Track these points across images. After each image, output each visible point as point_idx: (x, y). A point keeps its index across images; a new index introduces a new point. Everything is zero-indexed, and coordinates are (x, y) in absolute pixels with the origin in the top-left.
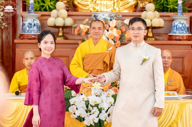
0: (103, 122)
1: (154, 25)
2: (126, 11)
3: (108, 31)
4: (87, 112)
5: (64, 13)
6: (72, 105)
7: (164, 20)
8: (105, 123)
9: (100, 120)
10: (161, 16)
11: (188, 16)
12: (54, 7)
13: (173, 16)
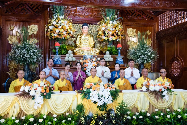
0: (106, 103)
1: (110, 60)
2: (96, 55)
3: (92, 63)
4: (99, 99)
5: (72, 55)
6: (91, 96)
7: (114, 59)
8: (107, 104)
9: (104, 103)
10: (112, 57)
11: (122, 57)
12: (67, 53)
13: (117, 57)
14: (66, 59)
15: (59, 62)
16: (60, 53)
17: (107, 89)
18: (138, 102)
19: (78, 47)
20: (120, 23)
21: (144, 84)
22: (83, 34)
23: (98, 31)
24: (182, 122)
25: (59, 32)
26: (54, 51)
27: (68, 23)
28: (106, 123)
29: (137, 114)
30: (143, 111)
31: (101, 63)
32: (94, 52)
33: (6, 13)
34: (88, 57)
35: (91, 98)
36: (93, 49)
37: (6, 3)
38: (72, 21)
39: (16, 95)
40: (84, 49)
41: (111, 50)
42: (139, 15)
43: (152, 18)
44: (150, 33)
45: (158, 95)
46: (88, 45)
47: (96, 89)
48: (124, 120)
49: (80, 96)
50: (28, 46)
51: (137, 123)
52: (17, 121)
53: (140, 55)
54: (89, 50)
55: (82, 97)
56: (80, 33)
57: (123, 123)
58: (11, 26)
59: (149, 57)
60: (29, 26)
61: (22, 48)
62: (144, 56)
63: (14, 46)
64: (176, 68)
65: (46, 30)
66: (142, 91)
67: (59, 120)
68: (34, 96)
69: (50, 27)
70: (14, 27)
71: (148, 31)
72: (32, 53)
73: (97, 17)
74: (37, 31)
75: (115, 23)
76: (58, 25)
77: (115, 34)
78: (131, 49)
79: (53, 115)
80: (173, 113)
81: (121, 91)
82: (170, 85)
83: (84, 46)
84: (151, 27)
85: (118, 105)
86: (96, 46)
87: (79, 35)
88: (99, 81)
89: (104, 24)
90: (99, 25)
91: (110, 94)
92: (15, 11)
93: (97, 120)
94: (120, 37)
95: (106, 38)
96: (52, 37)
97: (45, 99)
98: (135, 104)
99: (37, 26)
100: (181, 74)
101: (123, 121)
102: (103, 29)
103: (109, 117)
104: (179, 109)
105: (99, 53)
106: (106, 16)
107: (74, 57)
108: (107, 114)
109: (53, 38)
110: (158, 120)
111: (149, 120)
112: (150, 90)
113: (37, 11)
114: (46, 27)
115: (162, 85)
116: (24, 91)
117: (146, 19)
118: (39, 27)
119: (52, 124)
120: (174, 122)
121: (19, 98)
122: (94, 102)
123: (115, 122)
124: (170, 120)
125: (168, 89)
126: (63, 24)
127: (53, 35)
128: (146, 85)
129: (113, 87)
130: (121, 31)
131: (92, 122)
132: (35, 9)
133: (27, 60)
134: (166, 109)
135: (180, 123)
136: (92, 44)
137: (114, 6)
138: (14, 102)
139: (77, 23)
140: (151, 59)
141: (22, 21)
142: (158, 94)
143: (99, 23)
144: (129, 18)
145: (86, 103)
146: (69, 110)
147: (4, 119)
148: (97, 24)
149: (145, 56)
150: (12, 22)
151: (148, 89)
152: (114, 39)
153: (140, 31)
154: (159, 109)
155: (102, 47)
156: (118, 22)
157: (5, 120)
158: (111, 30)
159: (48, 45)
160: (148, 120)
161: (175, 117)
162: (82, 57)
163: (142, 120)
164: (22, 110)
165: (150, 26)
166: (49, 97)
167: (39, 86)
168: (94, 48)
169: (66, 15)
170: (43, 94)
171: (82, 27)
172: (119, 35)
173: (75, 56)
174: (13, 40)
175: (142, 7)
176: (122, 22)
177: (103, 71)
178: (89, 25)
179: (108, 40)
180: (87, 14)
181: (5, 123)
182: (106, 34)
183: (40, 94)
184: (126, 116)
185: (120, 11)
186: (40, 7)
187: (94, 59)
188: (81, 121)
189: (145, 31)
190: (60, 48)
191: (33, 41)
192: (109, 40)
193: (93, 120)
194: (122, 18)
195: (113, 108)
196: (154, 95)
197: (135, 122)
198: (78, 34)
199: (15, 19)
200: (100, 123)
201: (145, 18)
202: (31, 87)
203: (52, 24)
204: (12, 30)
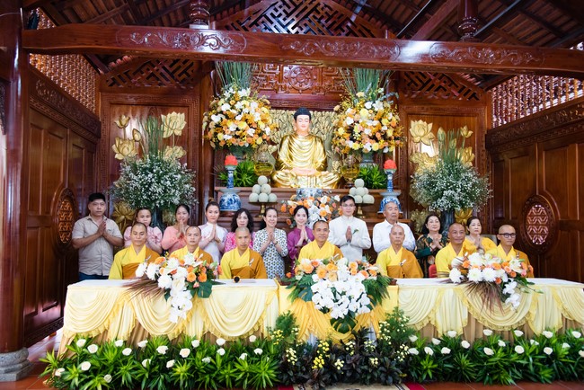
0: (354, 313)
1: (366, 202)
2: (329, 188)
3: (319, 208)
4: (334, 302)
5: (268, 187)
6: (315, 293)
7: (375, 198)
8: (356, 314)
9: (349, 312)
10: (370, 193)
11: (398, 193)
12: (256, 182)
13: (383, 193)
14: (253, 197)
15: (236, 205)
16: (238, 183)
17: (355, 277)
18: (437, 310)
19: (285, 168)
20: (393, 107)
21: (455, 262)
22: (296, 135)
23: (336, 128)
24: (555, 365)
25: (238, 129)
26: (222, 176)
27: (260, 107)
28: (354, 365)
29: (436, 342)
30: (452, 334)
31: (345, 208)
32: (324, 179)
33: (111, 85)
34: (307, 193)
35: (314, 298)
36: (323, 173)
37: (113, 63)
38: (268, 102)
39: (127, 286)
40: (298, 172)
41: (369, 176)
42: (440, 87)
43: (474, 95)
44: (470, 133)
45: (491, 292)
46: (309, 162)
47: (328, 275)
48: (401, 357)
49: (286, 292)
50: (159, 166)
51: (435, 366)
52: (127, 351)
53: (443, 190)
54: (311, 176)
55: (290, 296)
56: (290, 133)
57: (397, 366)
58: (121, 117)
59: (467, 193)
60: (162, 116)
61: (146, 168)
62: (453, 192)
63: (128, 165)
64: (537, 224)
65: (205, 124)
66: (450, 282)
67: (230, 354)
68: (169, 290)
69: (213, 117)
70: (130, 118)
71: (465, 128)
72: (168, 183)
73: (332, 93)
74: (182, 128)
75: (379, 106)
76: (234, 112)
77: (378, 135)
78: (420, 174)
79: (216, 338)
80: (532, 341)
81: (393, 283)
82: (525, 266)
83: (299, 165)
84: (471, 118)
85: (385, 318)
86: (329, 164)
87: (286, 136)
88: (335, 254)
89: (350, 110)
90: (337, 112)
91: (363, 288)
92: (133, 81)
93: (328, 356)
94: (393, 142)
95: (355, 146)
96: (219, 141)
97: (197, 299)
98: (430, 316)
99: (183, 115)
100: (551, 239)
101: (397, 361)
102: (349, 121)
103: (360, 348)
104: (547, 329)
105: (338, 184)
106: (356, 90)
107: (272, 192)
108: (356, 341)
109: (222, 144)
110: (491, 360)
111: (467, 359)
112: (470, 280)
113: (184, 79)
114: (206, 118)
115: (503, 268)
116: (145, 277)
117: (459, 97)
118: (187, 119)
119: (213, 361)
120: (533, 365)
121: (133, 293)
122: (321, 310)
123: (377, 363)
124: (523, 359)
125: (519, 278)
126: (246, 110)
127: (220, 136)
128: (460, 267)
129: (373, 272)
130: (394, 128)
131: (316, 361)
132: (180, 75)
133: (156, 200)
134: (513, 330)
135: (549, 367)
136: (320, 160)
137: (376, 61)
138: (120, 303)
139: (282, 108)
140: (472, 199)
141: (148, 105)
142: (493, 291)
143: (337, 108)
144: (414, 96)
145: (300, 310)
146: (256, 329)
147: (96, 343)
148: (332, 110)
149: (456, 191)
150: (124, 107)
151: (465, 276)
152: (376, 147)
153: (444, 129)
154: (494, 331)
155: (344, 169)
156: (388, 105)
157: (100, 346)
158: (370, 123)
159: (210, 162)
160: (464, 359)
161: (537, 352)
162: (295, 192)
163: (449, 358)
164: (140, 324)
165: (468, 115)
166: (207, 294)
167: (182, 264)
168: (325, 170)
169: (256, 88)
170: (190, 286)
171: (295, 117)
172: (390, 139)
173: (275, 189)
174: (125, 151)
175: (449, 64)
176: (397, 105)
177: (349, 229)
178: (311, 112)
179: (361, 149)
180: (309, 86)
181: (98, 354)
182: (357, 135)
183: (183, 284)
184: (406, 348)
185: (391, 78)
186: (191, 69)
187: (324, 199)
188: (288, 358)
189: (457, 127)
190: (238, 169)
191: (173, 154)
192: (363, 151)
193: (318, 355)
194: (396, 94)
195: (371, 326)
196: (480, 292)
197: (431, 363)
198: (285, 134)
199: (132, 101)
200: (336, 364)
201: (457, 94)
202: (162, 266)
203: (218, 110)
204: (125, 127)
